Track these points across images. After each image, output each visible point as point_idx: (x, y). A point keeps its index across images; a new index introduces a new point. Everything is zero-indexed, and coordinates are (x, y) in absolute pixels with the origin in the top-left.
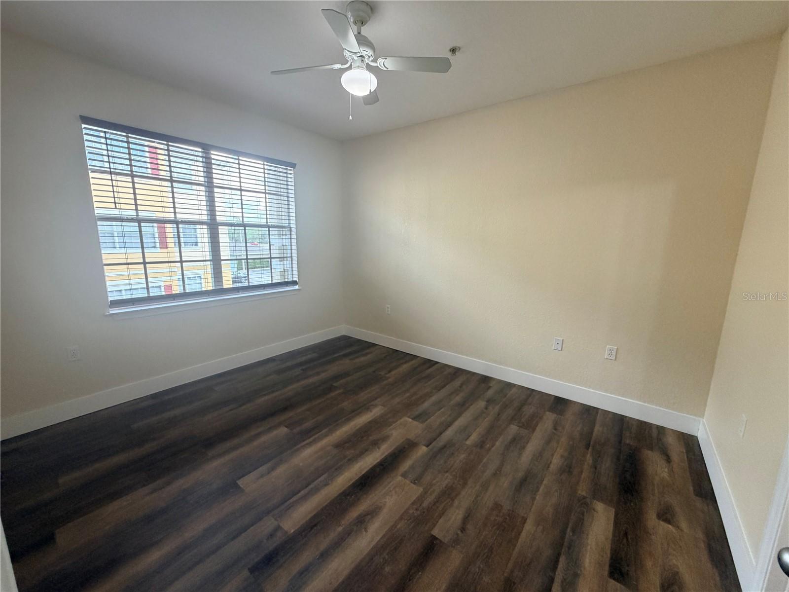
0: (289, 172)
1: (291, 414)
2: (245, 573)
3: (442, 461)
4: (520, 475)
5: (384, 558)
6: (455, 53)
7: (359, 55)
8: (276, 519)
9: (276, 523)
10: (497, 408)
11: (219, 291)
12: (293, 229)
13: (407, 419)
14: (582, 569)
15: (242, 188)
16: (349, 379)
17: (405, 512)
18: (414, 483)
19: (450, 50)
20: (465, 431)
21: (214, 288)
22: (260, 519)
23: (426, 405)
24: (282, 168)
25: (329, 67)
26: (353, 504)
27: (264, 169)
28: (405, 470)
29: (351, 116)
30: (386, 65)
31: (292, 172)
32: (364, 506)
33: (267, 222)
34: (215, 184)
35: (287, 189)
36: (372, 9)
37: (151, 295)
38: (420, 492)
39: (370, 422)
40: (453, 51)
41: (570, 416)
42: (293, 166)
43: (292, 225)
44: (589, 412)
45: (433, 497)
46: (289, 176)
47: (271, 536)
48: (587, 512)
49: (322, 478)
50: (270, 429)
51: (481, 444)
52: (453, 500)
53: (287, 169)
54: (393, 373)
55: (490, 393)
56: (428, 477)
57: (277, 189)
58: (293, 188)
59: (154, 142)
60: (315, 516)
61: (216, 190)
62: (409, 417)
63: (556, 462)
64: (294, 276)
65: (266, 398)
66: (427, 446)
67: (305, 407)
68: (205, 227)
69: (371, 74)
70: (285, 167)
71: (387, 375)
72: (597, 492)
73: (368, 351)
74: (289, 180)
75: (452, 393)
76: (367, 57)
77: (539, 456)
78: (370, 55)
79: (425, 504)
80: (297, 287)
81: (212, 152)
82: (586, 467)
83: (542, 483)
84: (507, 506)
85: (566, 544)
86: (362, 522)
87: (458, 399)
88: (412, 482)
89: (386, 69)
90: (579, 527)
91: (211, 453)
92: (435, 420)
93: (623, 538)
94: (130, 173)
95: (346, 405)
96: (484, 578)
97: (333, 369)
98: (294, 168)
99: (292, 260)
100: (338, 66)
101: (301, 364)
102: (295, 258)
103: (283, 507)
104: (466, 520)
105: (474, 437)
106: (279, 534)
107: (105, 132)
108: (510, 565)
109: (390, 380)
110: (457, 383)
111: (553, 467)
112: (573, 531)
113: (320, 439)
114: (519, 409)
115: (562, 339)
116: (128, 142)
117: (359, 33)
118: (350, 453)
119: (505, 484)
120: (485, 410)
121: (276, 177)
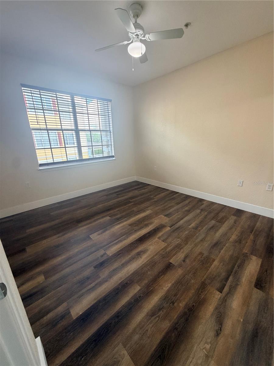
0: (109, 104)
1: (112, 212)
2: (92, 268)
3: (177, 234)
4: (214, 242)
5: (148, 269)
6: (187, 26)
7: (136, 34)
8: (104, 251)
9: (104, 252)
10: (206, 213)
11: (82, 160)
12: (112, 132)
13: (162, 216)
14: (241, 283)
15: (89, 113)
16: (137, 199)
17: (158, 252)
18: (164, 242)
19: (185, 26)
20: (189, 222)
21: (79, 159)
22: (98, 250)
23: (171, 210)
24: (106, 103)
25: (121, 44)
26: (136, 247)
27: (98, 103)
28: (160, 236)
29: (133, 69)
30: (150, 38)
31: (110, 104)
32: (141, 248)
33: (100, 129)
34: (77, 112)
35: (108, 112)
36: (142, 7)
37: (55, 162)
38: (165, 245)
39: (145, 216)
40: (187, 25)
41: (244, 217)
42: (110, 101)
43: (111, 130)
44: (255, 217)
45: (172, 247)
46: (109, 106)
47: (102, 256)
48: (247, 260)
49: (124, 237)
50: (103, 217)
51: (196, 228)
52: (181, 249)
53: (108, 103)
54: (157, 196)
55: (203, 206)
56: (170, 240)
57: (104, 113)
58: (111, 112)
59: (50, 94)
60: (120, 251)
61: (77, 114)
62: (163, 215)
63: (234, 237)
64: (113, 153)
65: (101, 205)
66: (170, 227)
67: (117, 209)
68: (74, 132)
69: (143, 45)
70: (106, 102)
71: (154, 198)
72: (254, 252)
73: (146, 187)
74: (109, 108)
75: (184, 206)
76: (140, 35)
77: (225, 234)
78: (141, 34)
79: (168, 250)
80: (114, 158)
81: (75, 97)
82: (249, 241)
83: (225, 245)
84: (206, 253)
85: (234, 272)
86: (139, 254)
87: (186, 208)
88: (162, 241)
89: (149, 40)
90: (241, 266)
91: (80, 225)
92: (175, 217)
93: (265, 272)
94: (42, 108)
95: (135, 209)
96: (192, 281)
97: (130, 195)
98: (111, 102)
99: (111, 146)
100: (126, 43)
101: (116, 192)
102: (113, 145)
103: (107, 246)
104: (186, 257)
105: (193, 225)
106: (106, 255)
107: (31, 91)
108: (205, 277)
109: (155, 200)
110: (187, 202)
111: (231, 240)
112: (239, 267)
113: (123, 222)
114: (218, 214)
115: (242, 181)
116: (40, 94)
117: (136, 22)
118: (136, 228)
119: (206, 245)
120: (200, 214)
121: (104, 107)
